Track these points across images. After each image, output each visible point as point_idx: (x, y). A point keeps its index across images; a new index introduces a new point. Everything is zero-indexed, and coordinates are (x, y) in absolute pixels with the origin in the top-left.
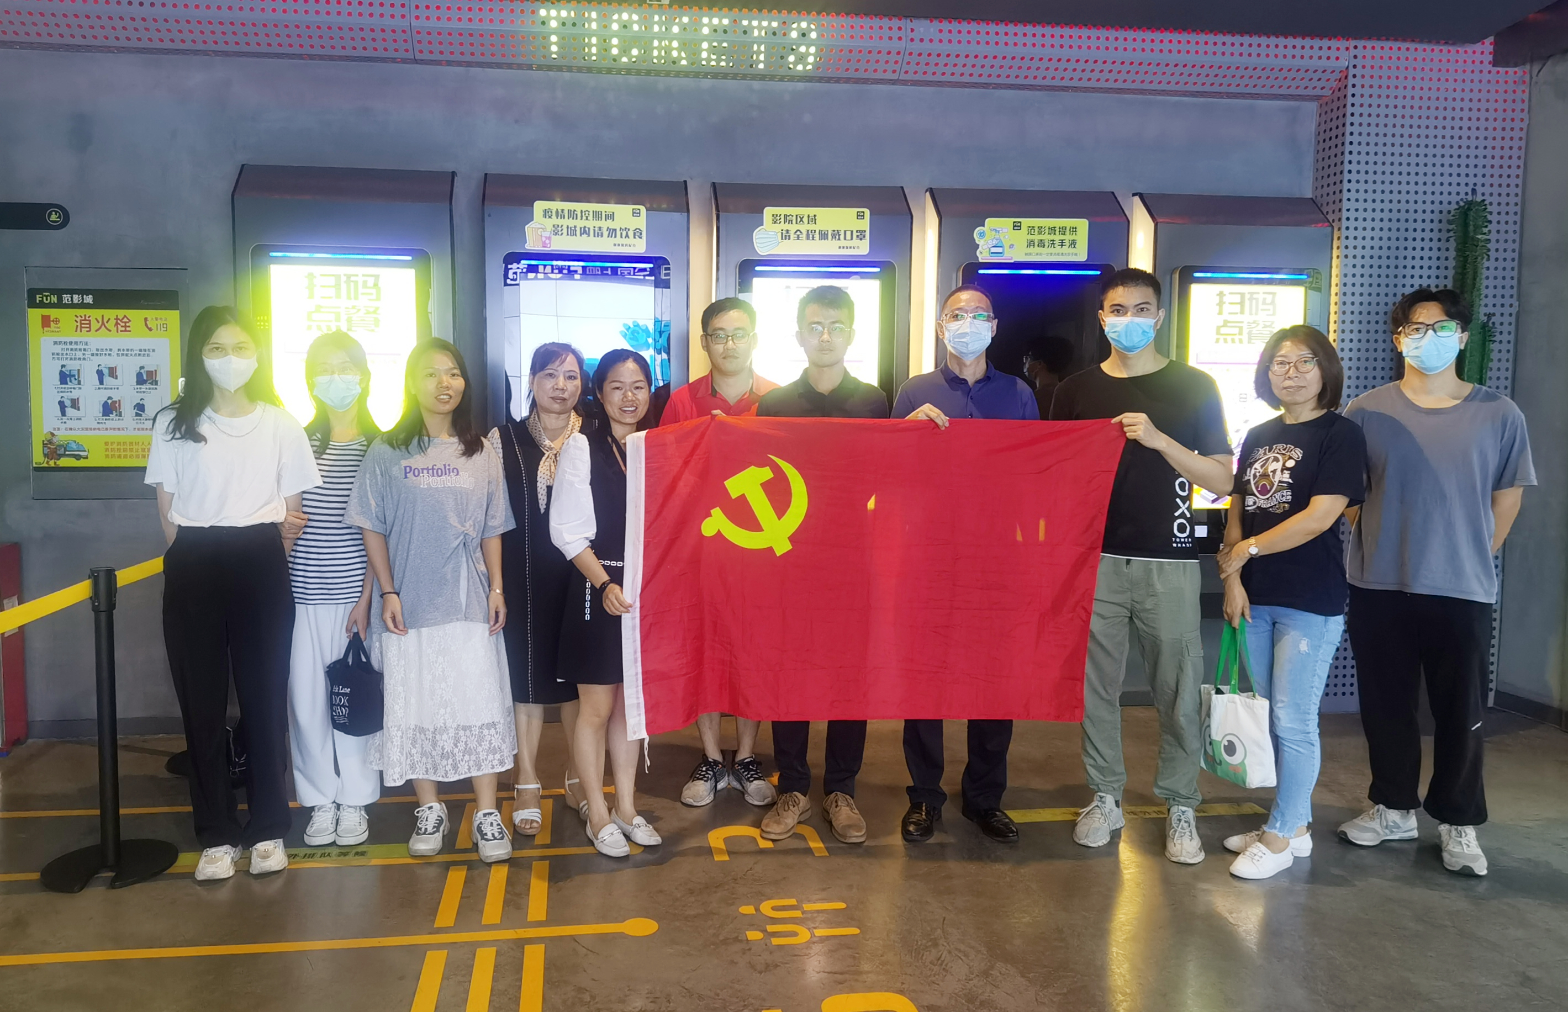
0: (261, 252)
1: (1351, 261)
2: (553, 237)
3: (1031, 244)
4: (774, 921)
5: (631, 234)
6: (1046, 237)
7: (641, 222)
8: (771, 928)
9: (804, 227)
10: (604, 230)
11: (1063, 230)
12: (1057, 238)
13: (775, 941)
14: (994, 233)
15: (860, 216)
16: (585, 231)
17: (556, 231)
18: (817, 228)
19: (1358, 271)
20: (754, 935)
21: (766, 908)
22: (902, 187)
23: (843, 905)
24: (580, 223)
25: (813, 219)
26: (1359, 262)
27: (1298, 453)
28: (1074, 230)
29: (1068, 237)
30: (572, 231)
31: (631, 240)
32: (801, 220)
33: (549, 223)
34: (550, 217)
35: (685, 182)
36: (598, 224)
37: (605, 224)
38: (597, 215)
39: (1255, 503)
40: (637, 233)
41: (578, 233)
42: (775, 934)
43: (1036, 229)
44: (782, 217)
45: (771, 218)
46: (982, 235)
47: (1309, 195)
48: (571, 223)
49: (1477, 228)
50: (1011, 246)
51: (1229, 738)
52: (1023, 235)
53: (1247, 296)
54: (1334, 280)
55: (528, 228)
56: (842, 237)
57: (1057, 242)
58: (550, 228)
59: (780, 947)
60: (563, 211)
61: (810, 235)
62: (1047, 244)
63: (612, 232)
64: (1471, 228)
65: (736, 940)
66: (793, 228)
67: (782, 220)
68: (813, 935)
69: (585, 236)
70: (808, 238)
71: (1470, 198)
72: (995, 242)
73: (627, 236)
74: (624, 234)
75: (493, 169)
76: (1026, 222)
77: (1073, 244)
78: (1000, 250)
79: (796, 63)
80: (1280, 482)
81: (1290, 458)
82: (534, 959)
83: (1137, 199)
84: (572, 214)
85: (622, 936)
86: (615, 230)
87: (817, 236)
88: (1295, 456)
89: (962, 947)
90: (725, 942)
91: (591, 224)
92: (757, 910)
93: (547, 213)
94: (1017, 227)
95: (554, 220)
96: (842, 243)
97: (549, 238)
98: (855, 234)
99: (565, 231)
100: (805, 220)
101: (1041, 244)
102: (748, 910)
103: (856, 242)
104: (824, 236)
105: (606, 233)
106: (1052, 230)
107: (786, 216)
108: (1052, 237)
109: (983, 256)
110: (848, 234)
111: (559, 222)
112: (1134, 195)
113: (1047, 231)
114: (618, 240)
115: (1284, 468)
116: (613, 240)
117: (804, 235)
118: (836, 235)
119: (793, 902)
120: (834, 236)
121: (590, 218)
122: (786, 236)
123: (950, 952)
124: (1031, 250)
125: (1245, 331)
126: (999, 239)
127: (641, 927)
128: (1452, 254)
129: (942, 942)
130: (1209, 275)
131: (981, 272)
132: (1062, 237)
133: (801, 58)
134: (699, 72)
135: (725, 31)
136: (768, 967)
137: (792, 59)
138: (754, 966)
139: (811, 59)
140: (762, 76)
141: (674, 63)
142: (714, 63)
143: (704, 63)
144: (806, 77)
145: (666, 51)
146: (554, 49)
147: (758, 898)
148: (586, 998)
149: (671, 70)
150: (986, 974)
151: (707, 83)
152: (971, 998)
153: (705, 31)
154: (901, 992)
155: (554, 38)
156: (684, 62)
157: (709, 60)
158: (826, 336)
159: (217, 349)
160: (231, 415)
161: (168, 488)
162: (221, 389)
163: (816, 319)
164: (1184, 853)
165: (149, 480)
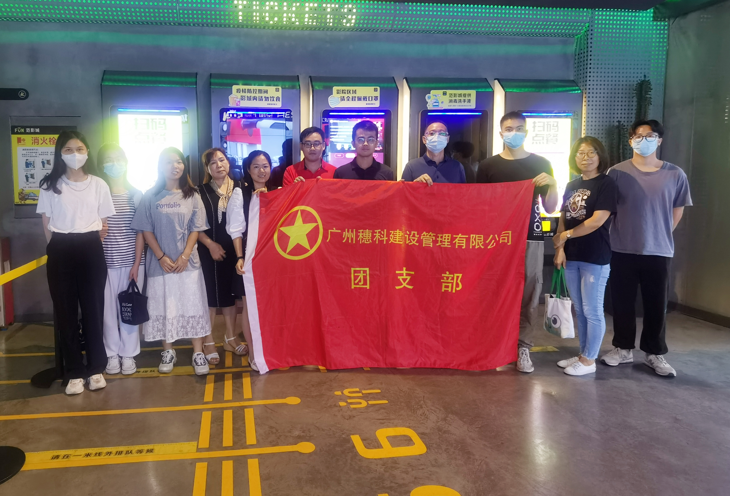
0: (114, 108)
1: (591, 107)
2: (241, 101)
3: (451, 101)
4: (351, 398)
5: (275, 99)
6: (457, 98)
7: (279, 94)
8: (349, 401)
9: (351, 95)
10: (263, 97)
11: (465, 95)
12: (462, 98)
13: (352, 406)
14: (434, 97)
15: (376, 90)
16: (255, 98)
17: (242, 98)
18: (356, 95)
19: (594, 111)
20: (342, 404)
21: (346, 392)
22: (393, 77)
23: (379, 391)
24: (253, 95)
25: (355, 92)
26: (594, 107)
27: (589, 193)
28: (470, 95)
29: (467, 98)
30: (249, 99)
31: (275, 102)
32: (350, 92)
33: (239, 95)
34: (240, 92)
35: (298, 76)
36: (261, 95)
37: (264, 95)
38: (260, 91)
39: (571, 215)
40: (278, 99)
41: (252, 99)
42: (351, 403)
43: (453, 95)
44: (341, 91)
45: (336, 91)
46: (429, 98)
47: (572, 78)
48: (249, 95)
49: (646, 93)
50: (442, 102)
51: (554, 316)
52: (447, 97)
53: (546, 123)
54: (584, 116)
55: (230, 98)
56: (368, 99)
57: (462, 100)
58: (239, 97)
59: (355, 409)
60: (245, 89)
61: (353, 99)
62: (458, 101)
63: (267, 99)
64: (643, 92)
65: (335, 406)
66: (346, 95)
67: (341, 92)
68: (368, 403)
69: (255, 100)
70: (352, 100)
71: (643, 79)
72: (435, 101)
73: (273, 100)
74: (272, 99)
75: (213, 72)
76: (449, 92)
77: (469, 101)
78: (437, 104)
79: (347, 23)
80: (581, 206)
81: (585, 195)
82: (249, 415)
83: (496, 81)
84: (249, 91)
85: (286, 404)
86: (268, 98)
87: (356, 99)
88: (587, 194)
89: (433, 408)
90: (330, 407)
91: (257, 95)
92: (342, 393)
93: (238, 91)
94: (445, 94)
95: (242, 94)
96: (368, 102)
97: (239, 102)
98: (373, 98)
99: (246, 98)
100: (351, 92)
101: (455, 101)
102: (338, 393)
103: (374, 102)
104: (359, 99)
105: (264, 99)
106: (460, 95)
107: (343, 90)
108: (460, 98)
109: (430, 107)
110: (370, 98)
111: (244, 94)
112: (495, 79)
113: (458, 96)
114: (269, 102)
115: (582, 200)
116: (267, 102)
117: (351, 99)
118: (365, 98)
119: (358, 389)
120: (364, 99)
121: (257, 92)
122: (343, 99)
123: (428, 410)
124: (451, 104)
125: (545, 138)
126: (437, 99)
127: (294, 401)
128: (635, 103)
129: (424, 406)
130: (529, 114)
131: (429, 114)
132: (465, 98)
133: (349, 21)
134: (304, 28)
135: (316, 10)
136: (350, 417)
137: (345, 21)
138: (343, 417)
139: (353, 21)
140: (331, 29)
141: (293, 24)
142: (310, 23)
143: (306, 23)
144: (351, 29)
145: (290, 18)
146: (240, 18)
147: (342, 388)
148: (274, 431)
149: (291, 27)
150: (445, 419)
151: (307, 33)
152: (439, 430)
153: (307, 9)
154: (409, 427)
155: (240, 13)
156: (297, 23)
157: (308, 22)
158: (366, 143)
159: (69, 150)
160: (76, 181)
161: (48, 215)
162: (71, 169)
163: (362, 136)
164: (525, 368)
165: (39, 211)
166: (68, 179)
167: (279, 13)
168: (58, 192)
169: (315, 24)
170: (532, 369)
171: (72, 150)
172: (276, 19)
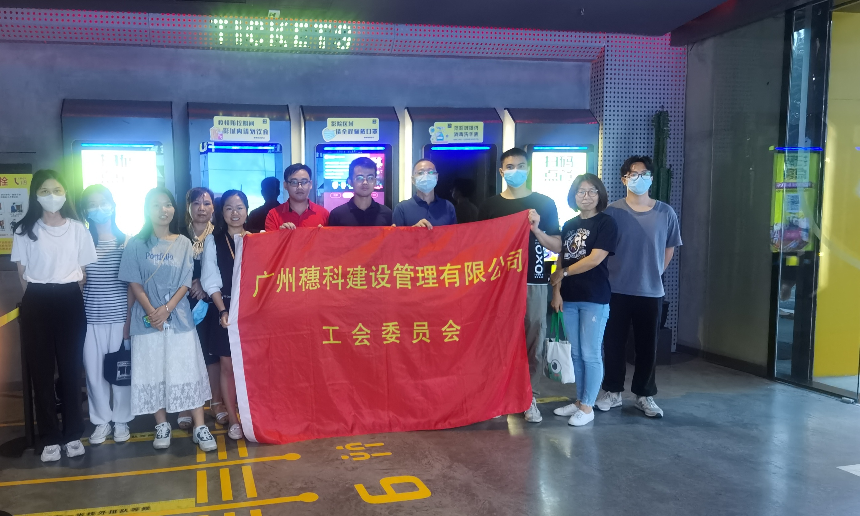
0: (77, 142)
1: (608, 140)
2: (224, 134)
3: (456, 134)
4: (353, 451)
5: (262, 132)
6: (463, 131)
7: (267, 126)
8: (351, 454)
9: (347, 128)
10: (249, 130)
11: (471, 128)
12: (469, 131)
13: (355, 459)
14: (439, 129)
15: (374, 122)
16: (239, 131)
17: (225, 131)
18: (354, 128)
19: (611, 145)
20: (344, 457)
21: (348, 446)
22: (394, 107)
23: (382, 444)
24: (237, 127)
25: (351, 124)
26: (611, 140)
27: (588, 232)
28: (477, 127)
29: (474, 131)
30: (233, 131)
31: (262, 135)
32: (346, 124)
33: (222, 127)
34: (222, 124)
35: (287, 105)
36: (246, 127)
37: (249, 127)
38: (245, 123)
39: (569, 256)
40: (265, 132)
41: (236, 132)
42: (354, 457)
43: (459, 127)
44: (337, 123)
45: (331, 123)
46: (433, 130)
47: (588, 108)
48: (232, 127)
49: (666, 125)
50: (447, 136)
51: (554, 361)
52: (452, 131)
53: (559, 158)
54: (600, 149)
55: (211, 130)
56: (366, 132)
57: (469, 134)
58: (222, 130)
59: (358, 461)
60: (228, 121)
61: (350, 132)
62: (464, 134)
63: (253, 131)
64: (662, 124)
65: (337, 459)
66: (342, 128)
67: (337, 124)
68: (371, 456)
69: (239, 133)
70: (349, 133)
71: (661, 109)
72: (439, 134)
73: (260, 133)
74: (259, 132)
75: (190, 100)
76: (454, 124)
77: (476, 134)
78: (441, 138)
79: (341, 46)
80: (581, 246)
81: (584, 235)
82: (247, 472)
83: (506, 111)
84: (233, 123)
85: (285, 461)
87: (354, 132)
88: (587, 234)
89: (438, 458)
90: (333, 460)
91: (242, 127)
92: (344, 447)
93: (220, 122)
94: (450, 126)
95: (224, 126)
96: (366, 135)
97: (222, 135)
98: (372, 131)
99: (229, 131)
100: (348, 124)
101: (461, 134)
102: (340, 448)
103: (372, 135)
104: (357, 132)
105: (250, 132)
106: (466, 128)
107: (338, 122)
108: (466, 131)
109: (434, 141)
110: (369, 131)
111: (227, 127)
112: (505, 109)
113: (464, 128)
114: (256, 135)
115: (582, 240)
116: (253, 135)
117: (347, 132)
118: (363, 131)
119: (360, 444)
120: (362, 132)
121: (242, 124)
122: (338, 132)
123: (433, 460)
124: (456, 137)
125: (559, 175)
126: (441, 133)
127: (294, 457)
128: (654, 136)
129: (429, 456)
130: (541, 148)
131: (433, 149)
132: (471, 131)
133: (344, 44)
134: (293, 51)
135: (306, 31)
136: (353, 469)
137: (339, 44)
138: (347, 469)
139: (348, 44)
140: (324, 52)
141: (281, 46)
142: (300, 46)
143: (295, 46)
144: (345, 53)
145: (277, 40)
146: (221, 39)
147: (344, 443)
148: (275, 484)
149: (279, 49)
150: (450, 467)
151: (296, 56)
152: (444, 476)
153: (297, 30)
154: (414, 475)
155: (221, 34)
156: (286, 46)
157: (298, 45)
158: (365, 182)
159: (45, 191)
160: (53, 225)
161: (23, 263)
162: (47, 212)
163: (360, 174)
164: (534, 417)
165: (13, 259)
166: (45, 223)
167: (266, 34)
168: (34, 238)
169: (305, 46)
170: (540, 419)
171: (49, 192)
172: (262, 41)
